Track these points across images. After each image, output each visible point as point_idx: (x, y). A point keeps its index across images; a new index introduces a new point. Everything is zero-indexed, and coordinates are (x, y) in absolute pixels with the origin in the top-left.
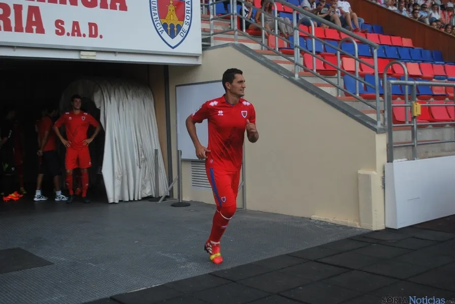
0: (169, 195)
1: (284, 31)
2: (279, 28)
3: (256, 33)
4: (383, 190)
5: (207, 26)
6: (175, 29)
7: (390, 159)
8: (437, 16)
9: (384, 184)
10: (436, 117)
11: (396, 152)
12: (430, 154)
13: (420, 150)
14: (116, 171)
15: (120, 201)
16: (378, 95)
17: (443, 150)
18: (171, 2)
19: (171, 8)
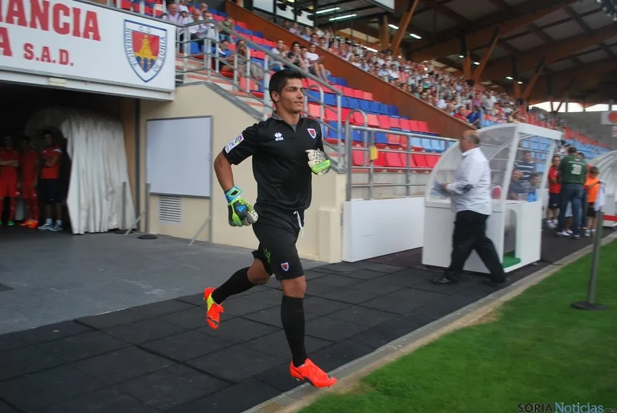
0: (135, 228)
1: (256, 74)
2: (251, 72)
3: (229, 75)
4: (340, 226)
5: (180, 64)
6: (149, 63)
7: (348, 199)
8: (395, 75)
9: (342, 221)
10: (391, 164)
11: (354, 192)
12: (384, 196)
13: (375, 191)
14: (83, 201)
15: (86, 232)
16: (339, 140)
17: (395, 194)
18: (146, 36)
19: (146, 42)
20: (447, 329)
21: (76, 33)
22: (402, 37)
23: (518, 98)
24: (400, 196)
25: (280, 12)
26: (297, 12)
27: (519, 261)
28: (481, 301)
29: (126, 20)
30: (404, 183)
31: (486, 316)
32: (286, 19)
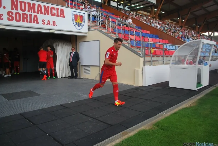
3: (104, 27)
4: (142, 75)
5: (89, 24)
6: (80, 24)
7: (144, 65)
9: (142, 73)
10: (157, 54)
12: (156, 64)
14: (60, 68)
15: (61, 77)
16: (141, 47)
17: (159, 64)
18: (79, 16)
19: (79, 18)
20: (179, 108)
21: (58, 16)
22: (158, 13)
23: (198, 31)
24: (161, 64)
25: (119, 7)
26: (124, 6)
27: (202, 85)
28: (190, 99)
29: (72, 11)
30: (162, 60)
31: (192, 104)
32: (121, 9)
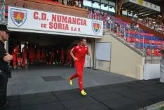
0: (93, 67)
6: (97, 30)
9: (143, 69)
11: (147, 62)
13: (153, 61)
16: (143, 47)
19: (96, 25)
21: (82, 24)
26: (133, 14)
29: (92, 21)
